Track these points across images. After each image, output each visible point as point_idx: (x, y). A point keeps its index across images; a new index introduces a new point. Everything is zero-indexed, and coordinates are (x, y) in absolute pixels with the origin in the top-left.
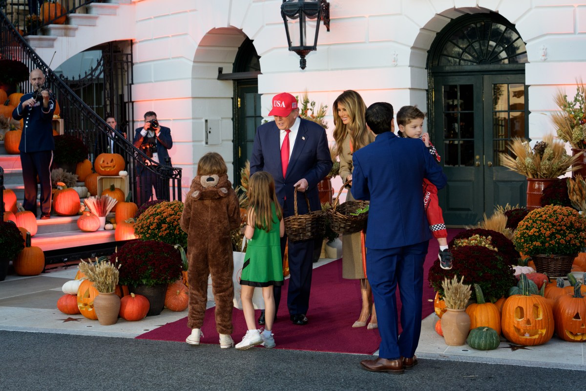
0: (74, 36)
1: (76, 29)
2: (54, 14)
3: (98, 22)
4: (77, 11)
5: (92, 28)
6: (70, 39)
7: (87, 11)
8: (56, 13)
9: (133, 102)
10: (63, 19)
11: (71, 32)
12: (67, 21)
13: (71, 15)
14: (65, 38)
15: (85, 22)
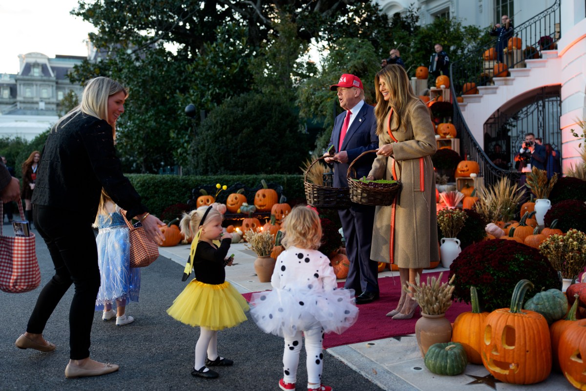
0: (512, 84)
1: (513, 80)
2: (497, 71)
3: (531, 73)
4: (515, 67)
5: (526, 78)
6: (509, 87)
7: (525, 66)
8: (499, 70)
9: (561, 130)
10: (505, 73)
11: (510, 82)
12: (508, 75)
13: (510, 70)
14: (505, 87)
15: (520, 74)
